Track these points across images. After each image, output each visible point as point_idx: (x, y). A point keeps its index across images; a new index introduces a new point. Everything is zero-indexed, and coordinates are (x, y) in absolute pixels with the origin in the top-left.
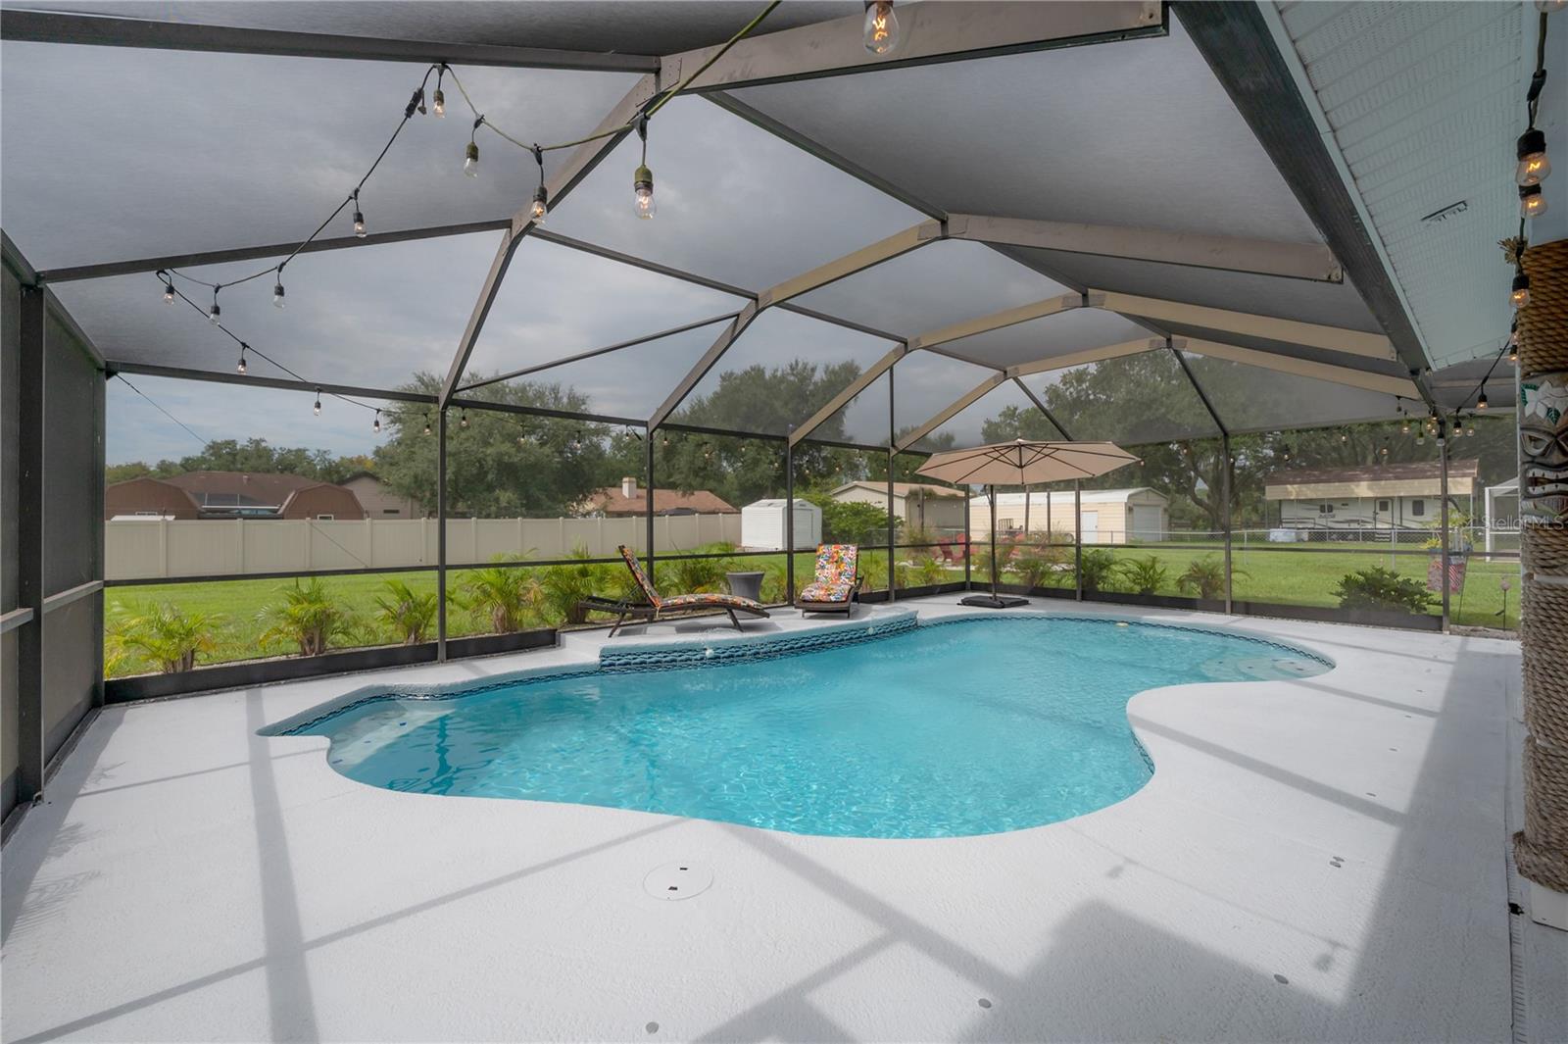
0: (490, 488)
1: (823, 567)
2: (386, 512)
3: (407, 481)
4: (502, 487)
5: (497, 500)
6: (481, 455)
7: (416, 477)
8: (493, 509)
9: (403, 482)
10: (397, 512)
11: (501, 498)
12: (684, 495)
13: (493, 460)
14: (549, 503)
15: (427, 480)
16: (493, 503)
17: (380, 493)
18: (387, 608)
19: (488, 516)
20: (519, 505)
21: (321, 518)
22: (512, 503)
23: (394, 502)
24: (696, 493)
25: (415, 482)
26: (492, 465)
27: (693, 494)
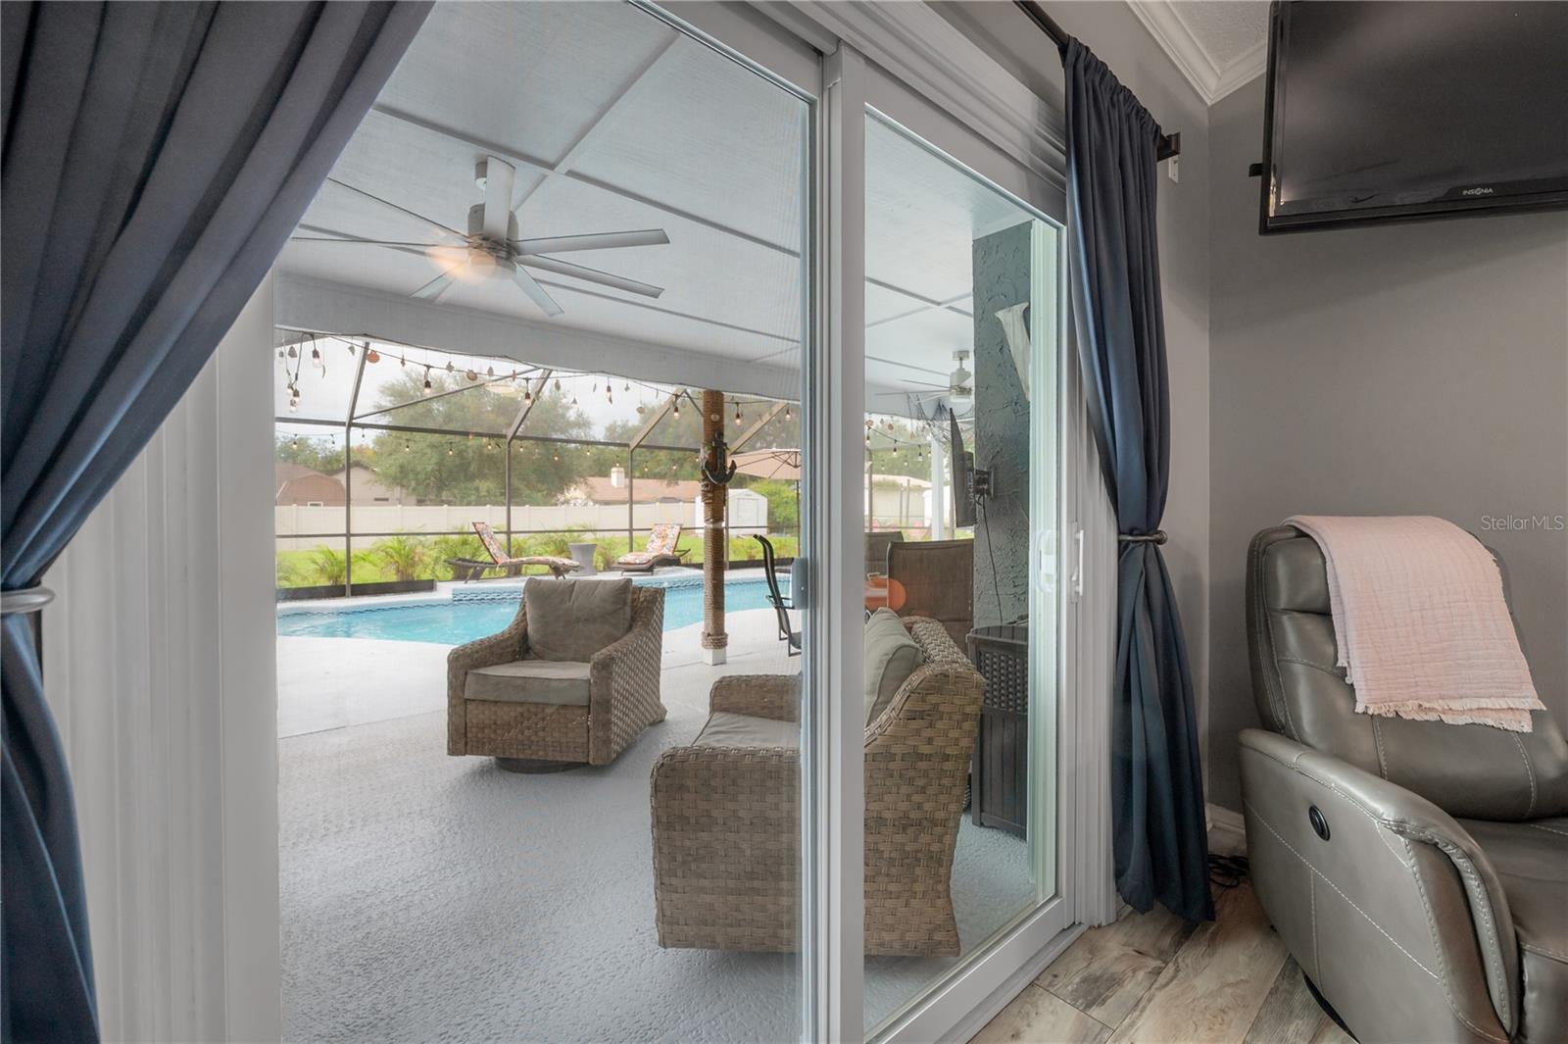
0: (471, 478)
1: (653, 541)
2: (376, 499)
3: (394, 470)
4: (484, 477)
5: (477, 489)
6: (463, 447)
7: (402, 467)
8: (473, 498)
9: (388, 471)
10: (387, 500)
11: (481, 488)
12: (669, 485)
13: (474, 452)
14: (528, 492)
15: (412, 471)
16: (474, 492)
17: (369, 482)
18: (316, 563)
19: (468, 504)
20: (498, 494)
21: (311, 505)
22: (492, 493)
23: (381, 490)
24: (680, 482)
25: (401, 472)
26: (473, 457)
27: (677, 484)
